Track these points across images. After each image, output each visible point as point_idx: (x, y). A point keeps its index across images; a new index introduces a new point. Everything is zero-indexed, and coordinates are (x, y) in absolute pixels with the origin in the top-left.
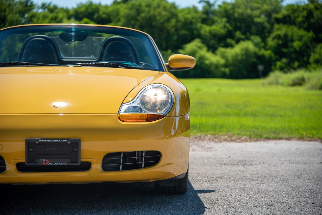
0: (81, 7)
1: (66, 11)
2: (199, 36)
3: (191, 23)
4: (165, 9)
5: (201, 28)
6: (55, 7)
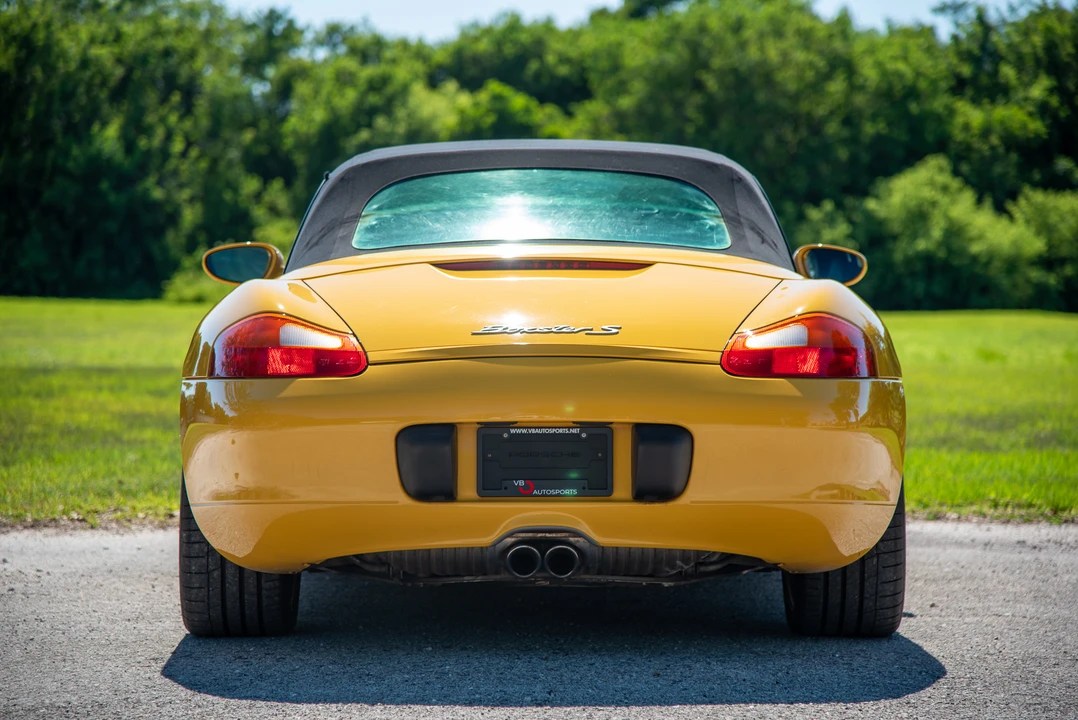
0: (477, 39)
1: (420, 52)
2: (941, 146)
3: (912, 93)
4: (806, 37)
5: (952, 112)
6: (379, 43)
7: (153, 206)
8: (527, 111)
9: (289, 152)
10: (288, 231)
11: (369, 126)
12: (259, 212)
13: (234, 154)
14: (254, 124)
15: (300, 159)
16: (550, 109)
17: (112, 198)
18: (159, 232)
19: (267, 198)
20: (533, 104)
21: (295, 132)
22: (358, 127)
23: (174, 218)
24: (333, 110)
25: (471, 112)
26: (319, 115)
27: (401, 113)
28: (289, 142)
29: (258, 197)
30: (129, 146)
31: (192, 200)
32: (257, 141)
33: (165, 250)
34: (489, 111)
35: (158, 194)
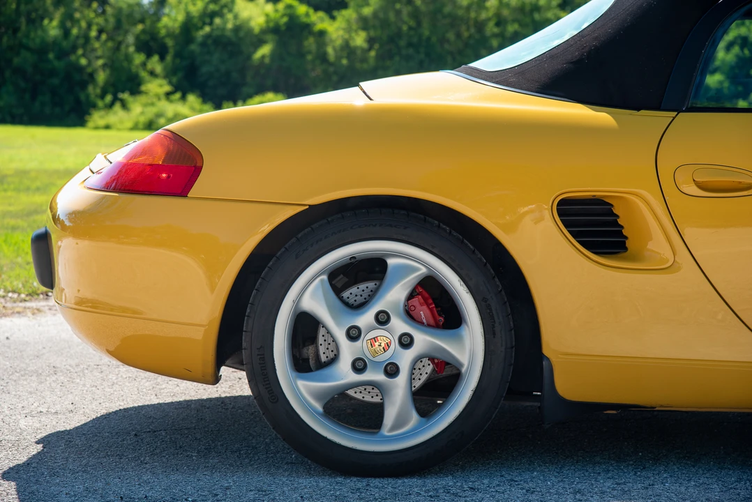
7: (81, 69)
8: (307, 15)
9: (163, 38)
10: (161, 86)
11: (211, 24)
12: (144, 74)
13: (131, 39)
14: (142, 21)
15: (170, 43)
16: (321, 14)
17: (56, 64)
18: (84, 85)
19: (149, 66)
20: (311, 11)
21: (165, 27)
22: (204, 24)
23: (92, 76)
24: (188, 14)
25: (273, 15)
26: (181, 18)
27: (230, 16)
28: (163, 32)
29: (144, 65)
30: (66, 33)
31: (104, 66)
32: (143, 31)
33: (88, 96)
34: (283, 16)
35: (83, 61)
